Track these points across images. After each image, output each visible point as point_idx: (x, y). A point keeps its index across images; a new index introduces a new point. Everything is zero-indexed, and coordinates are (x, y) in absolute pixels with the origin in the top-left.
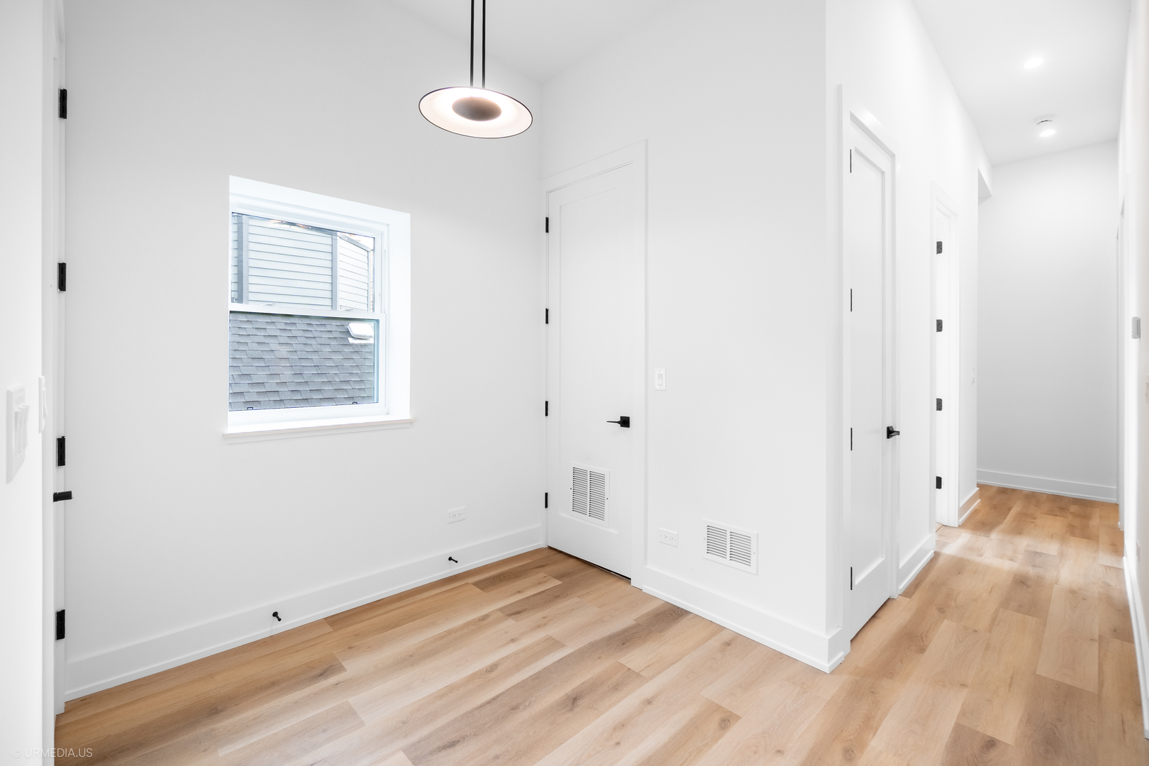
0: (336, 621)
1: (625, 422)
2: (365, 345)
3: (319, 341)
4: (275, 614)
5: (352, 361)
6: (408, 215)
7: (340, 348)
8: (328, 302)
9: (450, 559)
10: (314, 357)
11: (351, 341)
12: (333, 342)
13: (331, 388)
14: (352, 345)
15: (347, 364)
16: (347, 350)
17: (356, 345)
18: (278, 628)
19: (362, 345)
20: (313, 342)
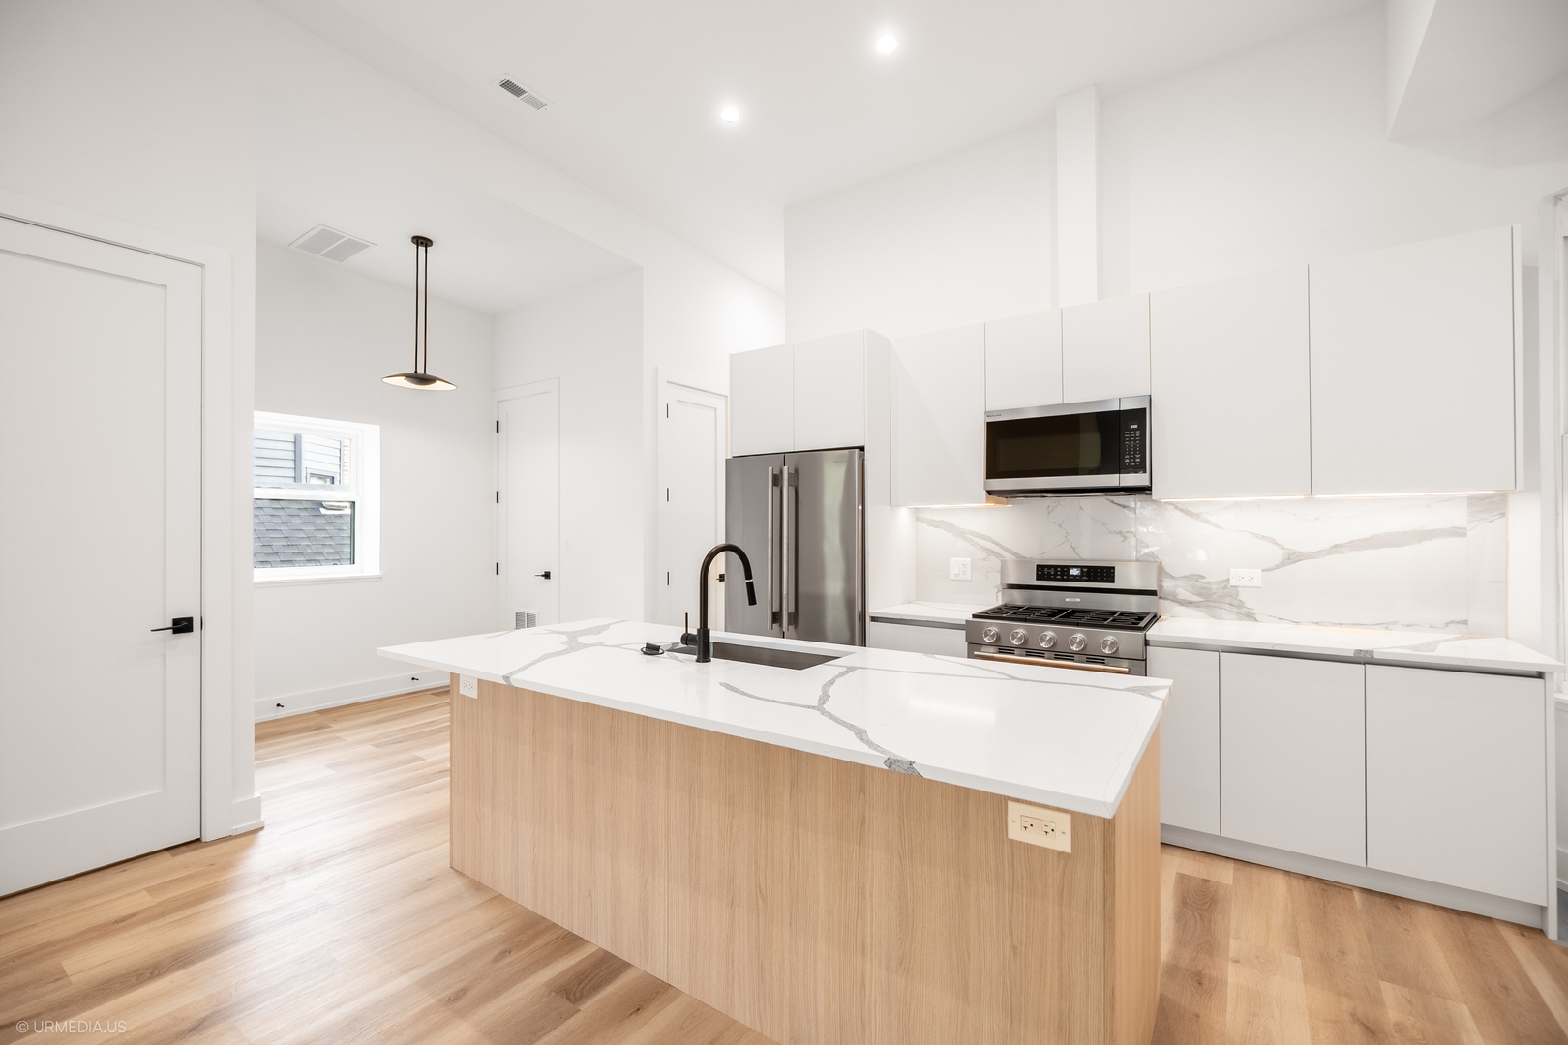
0: (322, 712)
1: (547, 575)
2: (340, 516)
3: (288, 511)
4: (278, 705)
5: (324, 532)
6: (378, 427)
7: (312, 519)
8: (292, 473)
9: (413, 679)
10: (283, 528)
11: (323, 511)
12: (303, 513)
13: (303, 559)
14: (324, 515)
15: (319, 535)
16: (319, 520)
17: (330, 515)
18: (281, 713)
19: (335, 516)
20: (281, 513)
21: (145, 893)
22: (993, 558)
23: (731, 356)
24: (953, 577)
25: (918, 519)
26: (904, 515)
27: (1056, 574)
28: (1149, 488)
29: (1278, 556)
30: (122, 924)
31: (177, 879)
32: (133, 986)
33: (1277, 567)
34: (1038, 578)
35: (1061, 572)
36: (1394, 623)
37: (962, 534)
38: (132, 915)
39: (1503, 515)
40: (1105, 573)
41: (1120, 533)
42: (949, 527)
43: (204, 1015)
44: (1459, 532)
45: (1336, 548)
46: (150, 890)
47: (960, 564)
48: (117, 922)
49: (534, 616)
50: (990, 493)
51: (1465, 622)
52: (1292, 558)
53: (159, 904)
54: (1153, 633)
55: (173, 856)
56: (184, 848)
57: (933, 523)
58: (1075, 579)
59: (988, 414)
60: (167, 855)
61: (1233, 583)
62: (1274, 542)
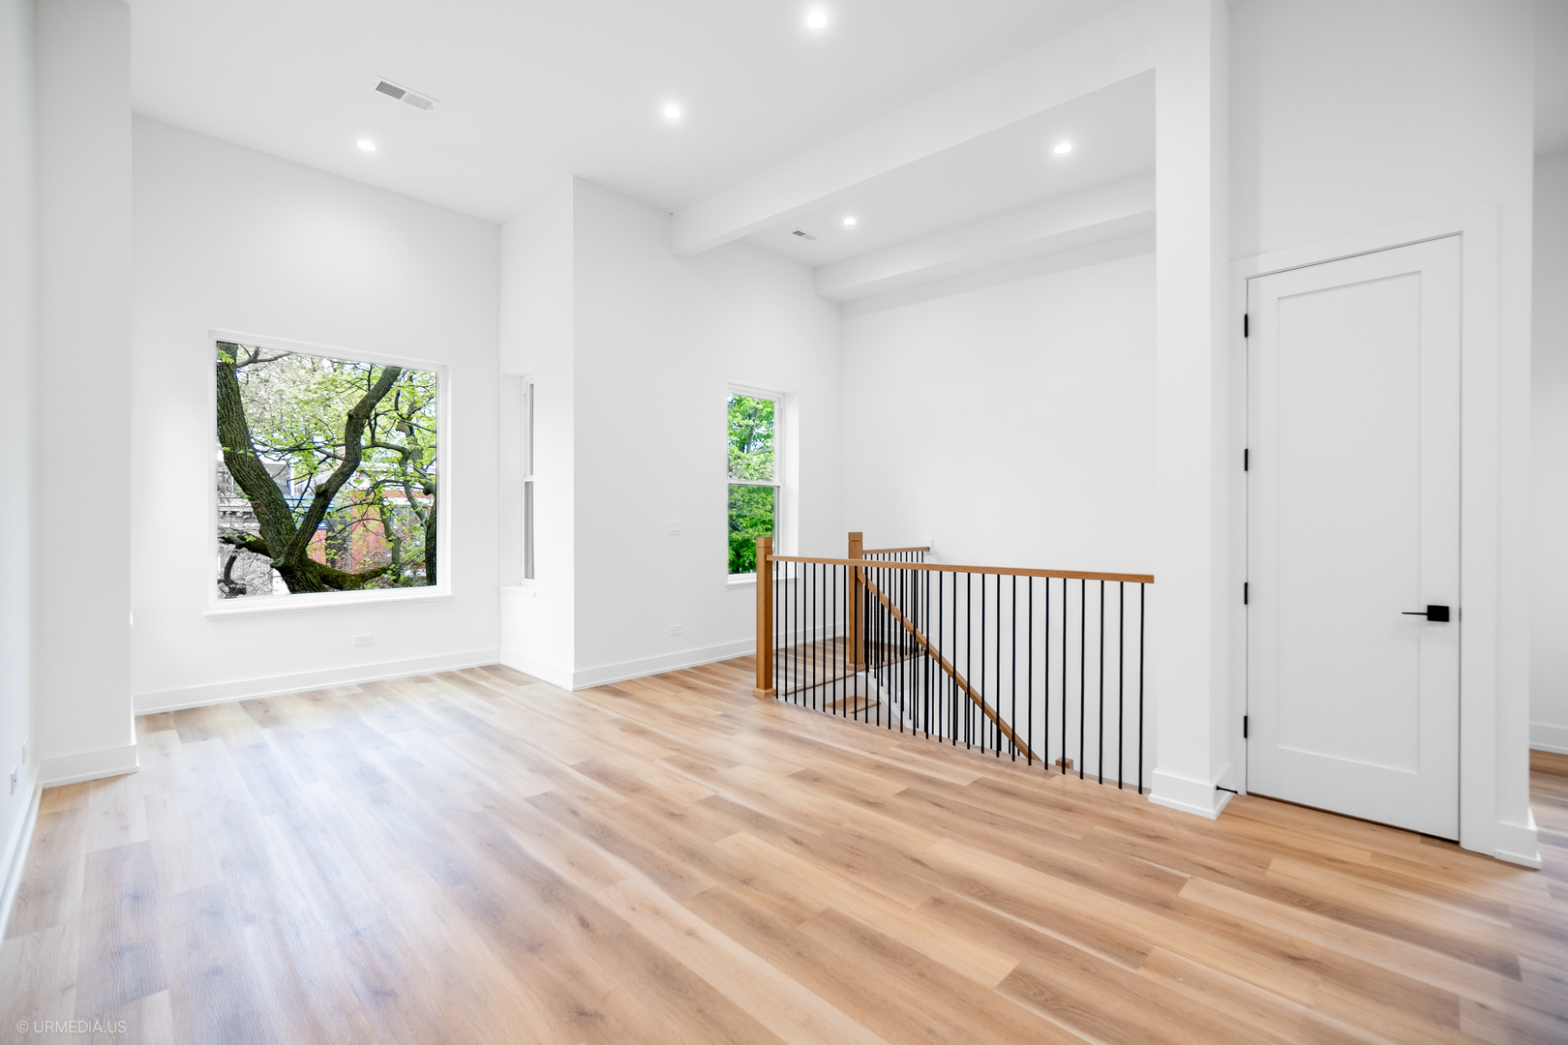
21: (1369, 854)
30: (1331, 863)
31: (1404, 860)
32: (1292, 903)
38: (1343, 862)
43: (1309, 956)
46: (1374, 854)
48: (1329, 859)
53: (1370, 868)
55: (1422, 842)
56: (1438, 842)
60: (1418, 838)
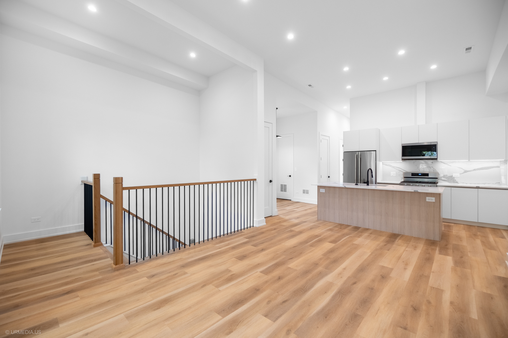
1: (290, 176)
22: (401, 172)
23: (344, 132)
24: (391, 176)
25: (383, 164)
26: (381, 163)
27: (416, 175)
28: (437, 159)
29: (463, 171)
33: (463, 173)
34: (412, 176)
35: (417, 174)
36: (486, 183)
37: (394, 167)
39: (507, 164)
40: (427, 175)
41: (429, 167)
42: (390, 166)
44: (499, 167)
45: (474, 170)
47: (393, 173)
49: (286, 185)
50: (402, 159)
51: (499, 183)
52: (466, 172)
54: (438, 184)
57: (386, 165)
58: (420, 176)
59: (402, 144)
61: (453, 176)
62: (462, 169)
